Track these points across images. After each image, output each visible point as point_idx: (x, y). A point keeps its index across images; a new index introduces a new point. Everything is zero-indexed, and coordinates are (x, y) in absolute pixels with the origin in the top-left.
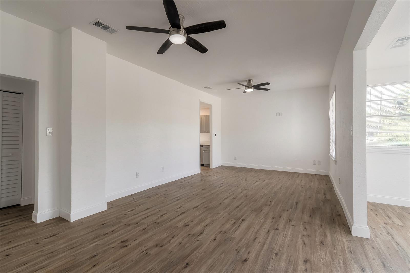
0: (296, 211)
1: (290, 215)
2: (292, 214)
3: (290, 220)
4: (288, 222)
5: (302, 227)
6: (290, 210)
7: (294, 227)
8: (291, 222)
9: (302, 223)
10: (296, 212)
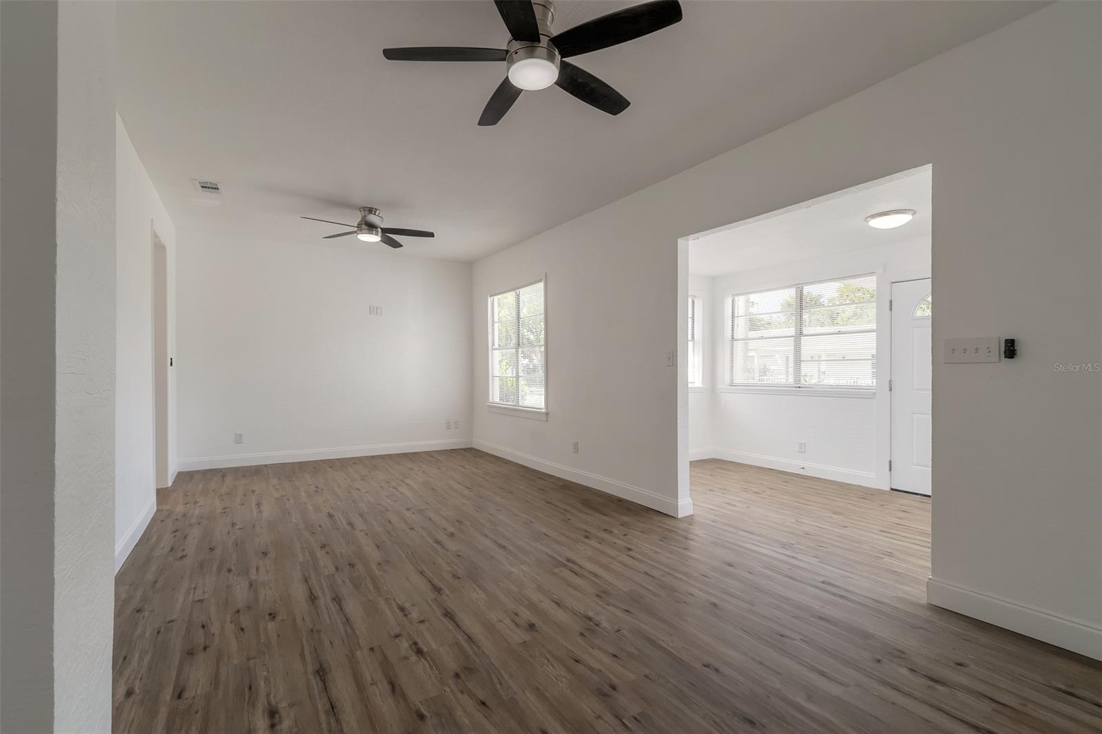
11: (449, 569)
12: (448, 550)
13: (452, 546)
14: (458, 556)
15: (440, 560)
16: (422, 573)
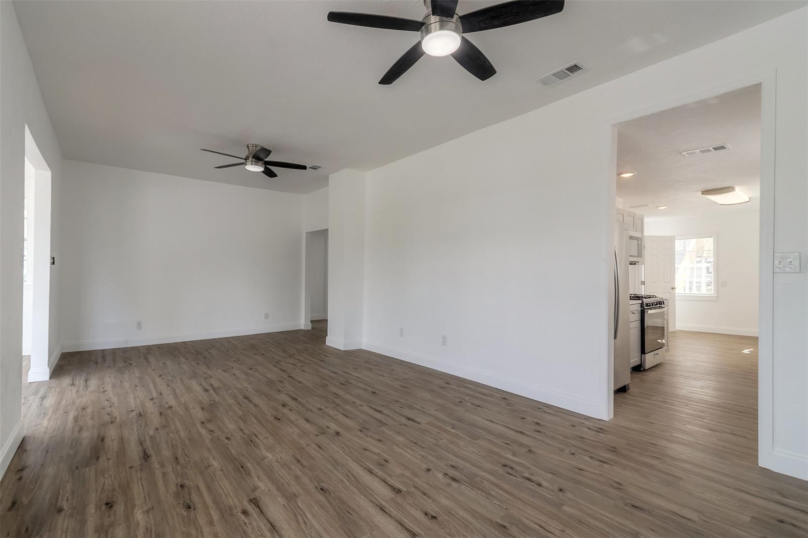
0: (138, 437)
1: (146, 424)
2: (142, 428)
3: (141, 416)
4: (142, 412)
5: (116, 414)
6: (152, 433)
7: (129, 410)
8: (137, 414)
9: (118, 419)
10: (136, 434)
11: (285, 384)
12: (286, 394)
13: (284, 398)
14: (279, 391)
15: (291, 389)
16: (300, 382)
